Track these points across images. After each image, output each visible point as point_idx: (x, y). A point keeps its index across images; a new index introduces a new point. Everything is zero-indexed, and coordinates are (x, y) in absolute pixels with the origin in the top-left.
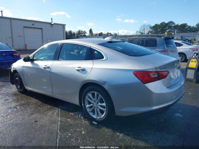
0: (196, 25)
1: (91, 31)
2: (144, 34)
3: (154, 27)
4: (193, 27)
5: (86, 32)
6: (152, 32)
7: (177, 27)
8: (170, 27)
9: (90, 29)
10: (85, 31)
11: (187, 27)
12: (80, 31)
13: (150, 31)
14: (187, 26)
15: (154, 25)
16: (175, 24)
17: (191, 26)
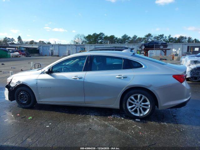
0: (122, 37)
1: (19, 38)
2: (79, 43)
3: (87, 37)
4: (120, 39)
5: (14, 40)
6: (86, 42)
7: (106, 38)
8: (101, 38)
9: (18, 37)
10: (13, 38)
11: (115, 39)
12: (6, 38)
13: (84, 41)
14: (115, 37)
15: (87, 35)
16: (104, 35)
17: (118, 38)
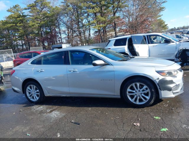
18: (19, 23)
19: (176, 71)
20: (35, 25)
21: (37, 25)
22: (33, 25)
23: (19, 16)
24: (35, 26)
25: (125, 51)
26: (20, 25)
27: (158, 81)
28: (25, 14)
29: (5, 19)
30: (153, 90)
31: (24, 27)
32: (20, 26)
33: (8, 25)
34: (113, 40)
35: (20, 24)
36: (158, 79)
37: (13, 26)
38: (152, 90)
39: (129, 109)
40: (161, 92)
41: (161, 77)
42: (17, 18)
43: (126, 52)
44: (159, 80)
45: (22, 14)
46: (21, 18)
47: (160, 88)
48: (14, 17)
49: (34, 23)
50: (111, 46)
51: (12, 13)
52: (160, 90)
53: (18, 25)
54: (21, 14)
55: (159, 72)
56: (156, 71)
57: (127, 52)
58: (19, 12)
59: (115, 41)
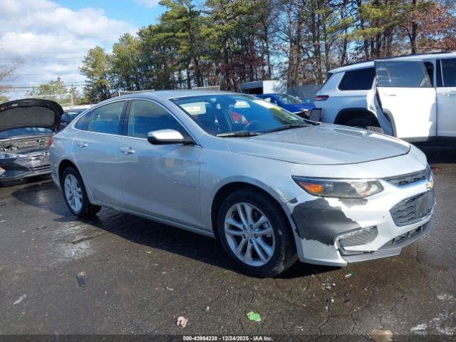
18: (181, 31)
19: (376, 183)
20: (213, 33)
21: (216, 35)
22: (208, 35)
23: (183, 14)
24: (211, 37)
25: (367, 105)
26: (183, 34)
27: (291, 207)
28: (194, 9)
29: (159, 23)
30: (281, 233)
31: (192, 39)
32: (182, 37)
33: (161, 34)
34: (339, 73)
35: (183, 31)
36: (294, 201)
37: (168, 37)
38: (278, 233)
39: (226, 271)
40: (301, 243)
41: (304, 197)
42: (179, 18)
43: (369, 109)
44: (296, 204)
45: (190, 8)
46: (184, 19)
47: (297, 230)
48: (172, 16)
49: (210, 30)
50: (332, 88)
51: (170, 9)
52: (299, 236)
53: (179, 34)
54: (188, 10)
55: (302, 181)
56: (292, 176)
57: (371, 108)
58: (185, 5)
59: (344, 73)
